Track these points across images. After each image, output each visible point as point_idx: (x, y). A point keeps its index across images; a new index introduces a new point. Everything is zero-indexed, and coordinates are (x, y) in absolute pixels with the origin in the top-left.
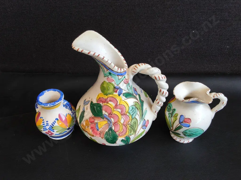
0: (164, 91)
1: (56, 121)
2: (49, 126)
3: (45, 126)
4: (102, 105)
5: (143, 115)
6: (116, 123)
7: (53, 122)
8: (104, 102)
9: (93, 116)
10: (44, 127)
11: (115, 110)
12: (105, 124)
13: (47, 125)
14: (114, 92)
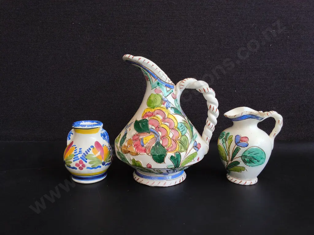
0: (214, 107)
1: (92, 149)
2: (83, 154)
3: (77, 155)
4: (148, 120)
5: (193, 136)
6: (164, 136)
7: (87, 150)
8: (151, 116)
9: (138, 133)
10: (75, 156)
11: (162, 123)
12: (152, 138)
13: (79, 153)
14: (162, 104)
